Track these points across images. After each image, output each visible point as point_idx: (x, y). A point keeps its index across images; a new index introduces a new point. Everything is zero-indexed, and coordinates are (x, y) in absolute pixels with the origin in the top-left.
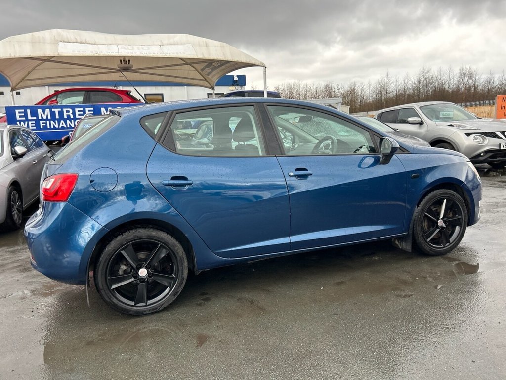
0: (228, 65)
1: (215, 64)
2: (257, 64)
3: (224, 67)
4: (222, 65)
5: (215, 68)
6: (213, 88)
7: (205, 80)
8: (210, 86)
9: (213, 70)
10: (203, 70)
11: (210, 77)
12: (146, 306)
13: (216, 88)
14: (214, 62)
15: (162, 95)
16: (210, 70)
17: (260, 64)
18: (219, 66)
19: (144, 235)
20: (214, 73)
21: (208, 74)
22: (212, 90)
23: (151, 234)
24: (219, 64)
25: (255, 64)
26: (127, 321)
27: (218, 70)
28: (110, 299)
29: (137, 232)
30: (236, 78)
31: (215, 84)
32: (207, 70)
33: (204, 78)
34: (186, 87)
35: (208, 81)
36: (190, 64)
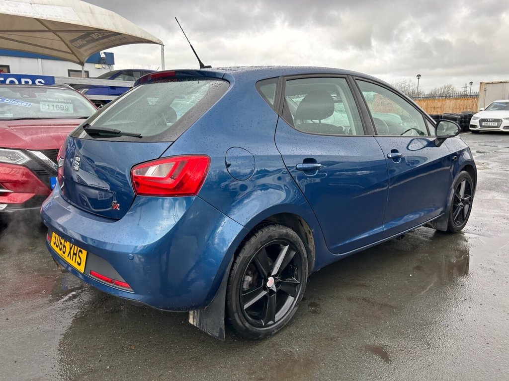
0: (113, 38)
1: (95, 36)
2: (154, 41)
3: (106, 40)
4: (103, 38)
5: (94, 40)
6: (82, 64)
7: (73, 53)
8: (78, 61)
9: (89, 42)
10: (72, 41)
11: (82, 50)
12: (275, 323)
13: (86, 64)
14: (94, 33)
15: (8, 67)
16: (86, 42)
17: (157, 42)
18: (100, 39)
19: (276, 234)
20: (90, 46)
21: (80, 47)
22: (81, 66)
23: (282, 232)
24: (101, 36)
25: (152, 40)
26: (257, 347)
27: (96, 43)
28: (242, 323)
29: (270, 231)
30: (103, 56)
31: (85, 61)
32: (80, 42)
33: (71, 50)
34: (39, 60)
35: (77, 55)
36: (54, 32)
